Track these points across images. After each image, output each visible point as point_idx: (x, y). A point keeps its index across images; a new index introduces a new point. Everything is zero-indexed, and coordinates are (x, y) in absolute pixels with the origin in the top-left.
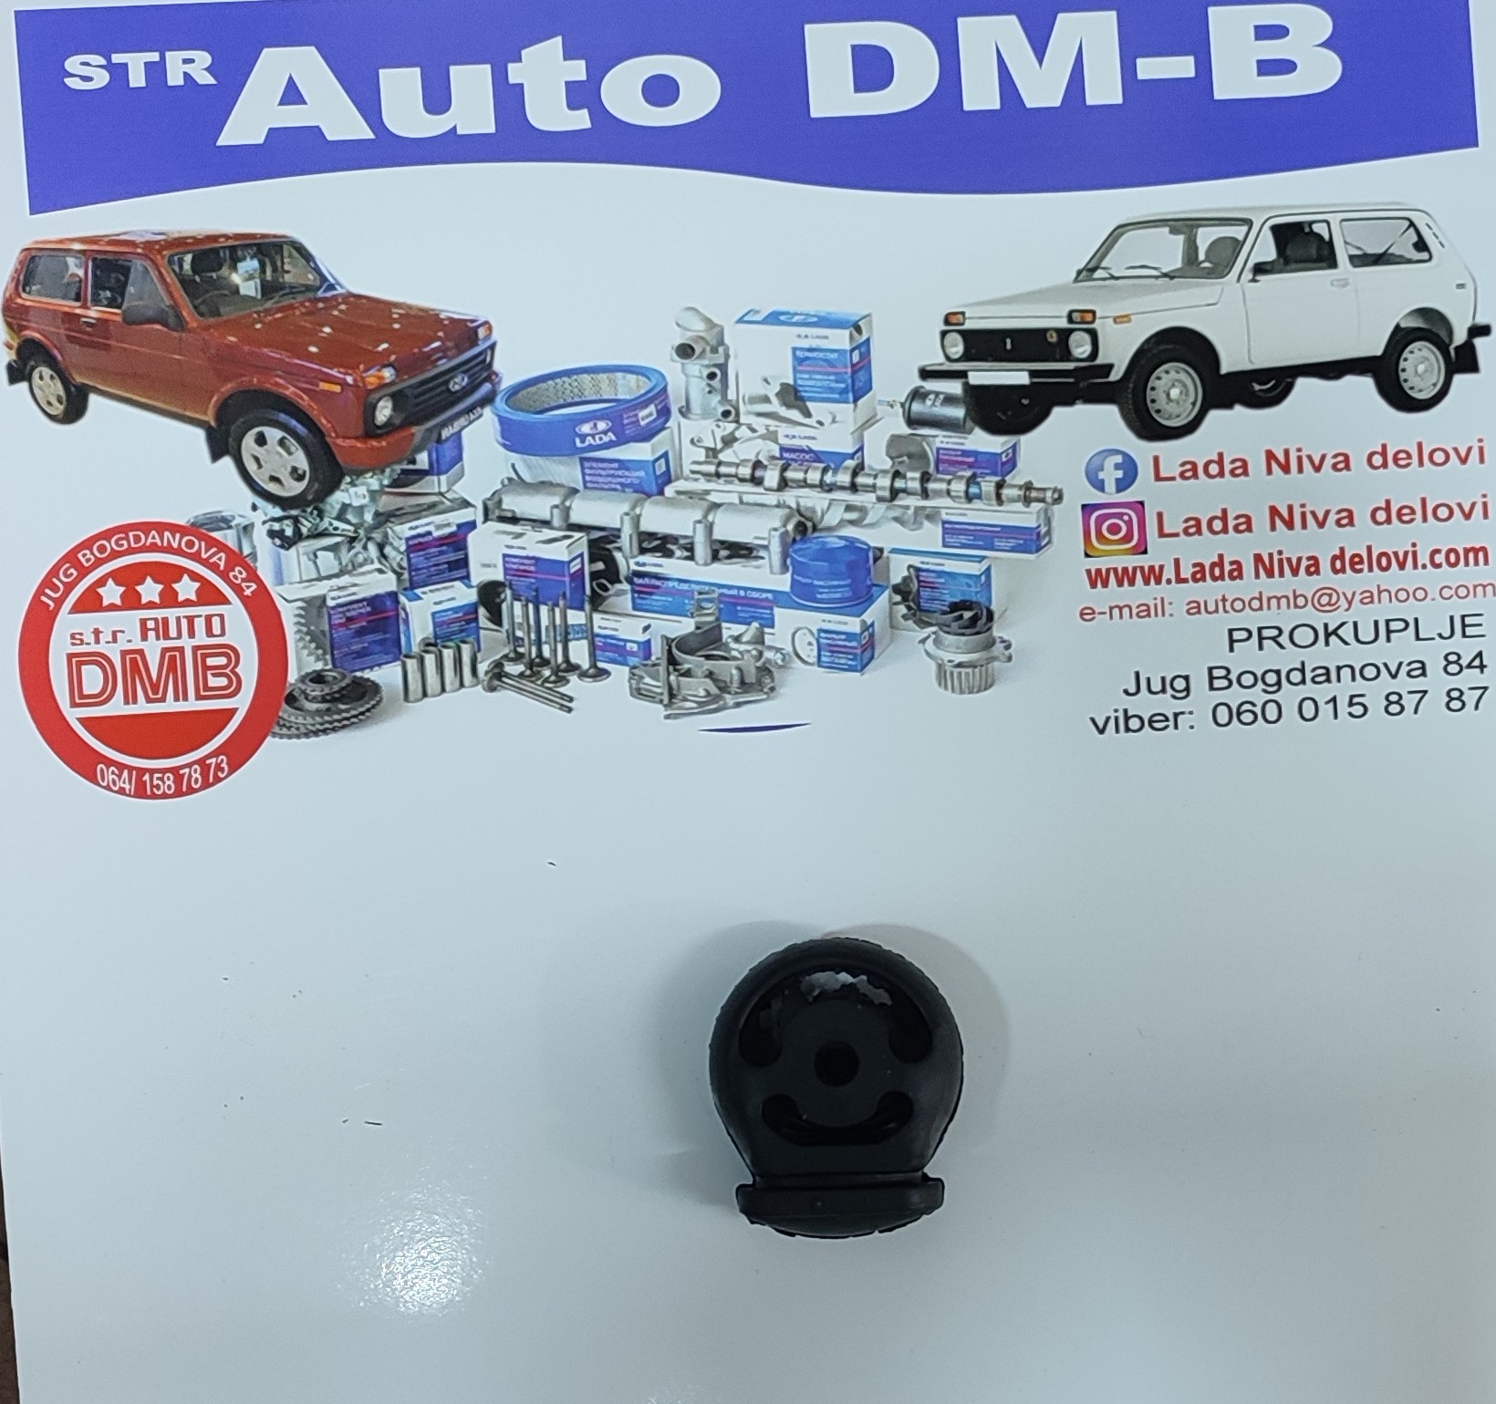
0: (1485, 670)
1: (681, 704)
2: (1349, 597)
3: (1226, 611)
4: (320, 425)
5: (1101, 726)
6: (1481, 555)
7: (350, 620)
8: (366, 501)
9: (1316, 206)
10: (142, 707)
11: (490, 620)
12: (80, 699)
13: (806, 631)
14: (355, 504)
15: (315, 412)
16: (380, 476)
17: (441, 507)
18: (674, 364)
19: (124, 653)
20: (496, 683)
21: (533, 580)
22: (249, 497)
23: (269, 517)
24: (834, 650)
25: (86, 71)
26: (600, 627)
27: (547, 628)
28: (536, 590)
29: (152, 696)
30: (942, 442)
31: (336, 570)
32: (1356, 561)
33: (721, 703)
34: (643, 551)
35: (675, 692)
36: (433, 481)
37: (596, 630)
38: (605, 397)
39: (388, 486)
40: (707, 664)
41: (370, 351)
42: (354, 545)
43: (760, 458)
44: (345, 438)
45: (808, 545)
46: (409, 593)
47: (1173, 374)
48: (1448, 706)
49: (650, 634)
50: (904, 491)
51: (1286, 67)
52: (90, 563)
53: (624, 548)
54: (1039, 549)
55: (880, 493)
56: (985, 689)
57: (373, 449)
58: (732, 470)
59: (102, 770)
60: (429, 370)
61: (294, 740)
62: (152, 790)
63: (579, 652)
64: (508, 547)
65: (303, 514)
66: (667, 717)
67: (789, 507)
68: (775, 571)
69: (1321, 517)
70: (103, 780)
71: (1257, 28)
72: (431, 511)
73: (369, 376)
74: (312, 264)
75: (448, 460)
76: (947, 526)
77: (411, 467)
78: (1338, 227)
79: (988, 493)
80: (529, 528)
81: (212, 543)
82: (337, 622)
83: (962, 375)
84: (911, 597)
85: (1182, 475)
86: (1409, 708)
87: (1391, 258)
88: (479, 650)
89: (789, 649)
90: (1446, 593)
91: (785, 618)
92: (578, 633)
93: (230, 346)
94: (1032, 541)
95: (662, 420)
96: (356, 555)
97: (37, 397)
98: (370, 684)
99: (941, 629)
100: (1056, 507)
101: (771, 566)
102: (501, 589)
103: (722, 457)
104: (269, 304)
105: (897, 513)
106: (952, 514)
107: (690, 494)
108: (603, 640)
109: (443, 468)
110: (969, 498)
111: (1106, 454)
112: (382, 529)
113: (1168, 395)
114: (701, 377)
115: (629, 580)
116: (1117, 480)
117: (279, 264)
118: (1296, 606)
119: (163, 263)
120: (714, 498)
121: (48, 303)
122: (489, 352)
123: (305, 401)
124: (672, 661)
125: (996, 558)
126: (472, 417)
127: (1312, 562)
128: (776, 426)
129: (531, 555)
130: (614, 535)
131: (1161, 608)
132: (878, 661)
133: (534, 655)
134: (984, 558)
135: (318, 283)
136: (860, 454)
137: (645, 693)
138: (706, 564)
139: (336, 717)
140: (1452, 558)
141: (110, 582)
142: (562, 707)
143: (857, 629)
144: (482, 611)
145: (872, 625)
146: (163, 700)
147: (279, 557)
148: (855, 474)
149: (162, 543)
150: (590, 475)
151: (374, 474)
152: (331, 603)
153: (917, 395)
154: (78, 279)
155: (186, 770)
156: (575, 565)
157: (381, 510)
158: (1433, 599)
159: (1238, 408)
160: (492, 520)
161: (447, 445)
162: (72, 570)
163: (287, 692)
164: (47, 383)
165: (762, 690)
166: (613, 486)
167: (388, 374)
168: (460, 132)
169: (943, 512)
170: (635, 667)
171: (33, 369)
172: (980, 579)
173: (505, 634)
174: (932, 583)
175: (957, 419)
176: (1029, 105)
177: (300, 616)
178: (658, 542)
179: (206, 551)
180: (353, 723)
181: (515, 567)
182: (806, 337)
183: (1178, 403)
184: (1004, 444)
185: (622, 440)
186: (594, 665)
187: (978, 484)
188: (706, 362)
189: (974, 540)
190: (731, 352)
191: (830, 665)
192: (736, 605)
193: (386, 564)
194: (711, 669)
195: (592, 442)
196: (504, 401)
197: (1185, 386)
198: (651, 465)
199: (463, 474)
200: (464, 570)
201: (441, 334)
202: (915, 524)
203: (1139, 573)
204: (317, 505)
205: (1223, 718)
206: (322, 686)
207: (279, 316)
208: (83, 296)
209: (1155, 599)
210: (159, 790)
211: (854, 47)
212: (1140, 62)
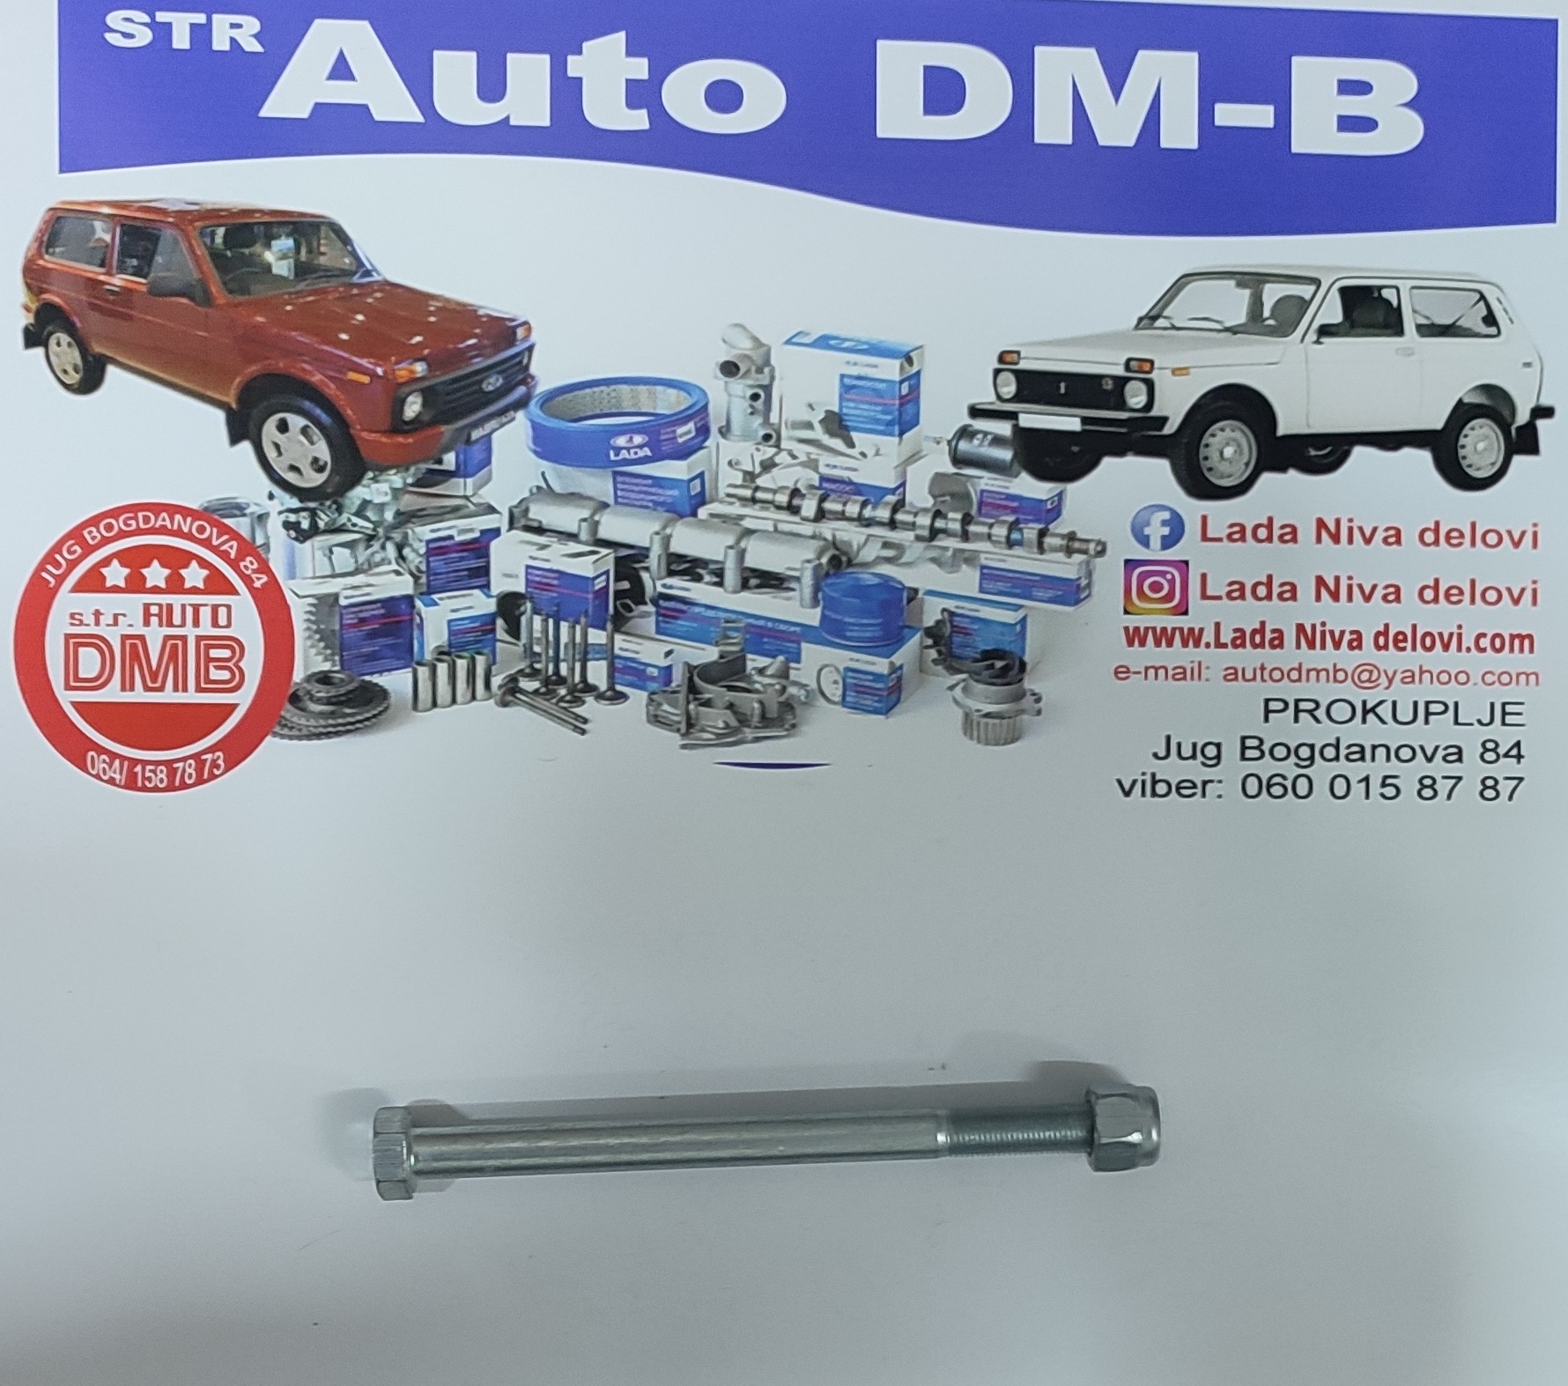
0: (1522, 760)
1: (699, 735)
2: (1390, 675)
3: (1263, 680)
4: (344, 414)
5: (1127, 787)
6: (1527, 642)
7: (363, 621)
8: (388, 499)
9: (1385, 271)
10: (139, 695)
11: (509, 632)
12: (75, 681)
13: (832, 669)
14: (376, 501)
15: (341, 403)
16: (404, 474)
17: (465, 511)
18: (717, 381)
19: (124, 638)
20: (510, 698)
21: (555, 595)
22: (267, 485)
23: (285, 507)
24: (861, 690)
25: (128, 28)
26: (621, 649)
27: (566, 645)
28: (558, 605)
29: (150, 685)
30: (987, 485)
31: (351, 569)
32: (1400, 639)
33: (740, 736)
34: (671, 573)
35: (693, 722)
36: (459, 483)
37: (617, 651)
38: (644, 410)
39: (412, 485)
40: (729, 695)
41: (404, 344)
42: (372, 543)
43: (799, 486)
44: (372, 431)
45: (838, 581)
46: (426, 597)
47: (1228, 433)
48: (1481, 794)
49: (672, 660)
50: (944, 531)
51: (1367, 124)
52: (96, 541)
53: (652, 569)
54: (1077, 602)
55: (919, 532)
56: (1013, 741)
57: (399, 445)
58: (769, 496)
59: (92, 757)
60: (461, 368)
61: (295, 742)
62: (143, 783)
63: (598, 673)
64: (531, 557)
65: (321, 507)
66: (684, 747)
67: (825, 539)
68: (805, 604)
70: (93, 767)
71: (1340, 81)
72: (456, 514)
73: (399, 369)
74: (349, 248)
75: (477, 462)
76: (985, 571)
77: (436, 467)
78: (1407, 294)
79: (1029, 539)
80: (555, 540)
81: (225, 530)
82: (348, 622)
83: (1013, 416)
84: (943, 642)
85: (1229, 536)
86: (1443, 794)
87: (1460, 330)
88: (494, 663)
89: (814, 685)
90: (1489, 678)
91: (813, 654)
92: (598, 653)
93: (257, 326)
95: (701, 438)
96: (373, 554)
97: (53, 364)
98: (378, 689)
99: (971, 677)
100: (1099, 560)
101: (802, 600)
102: (522, 601)
103: (760, 482)
104: (301, 286)
105: (933, 554)
106: (991, 559)
107: (724, 518)
108: (622, 662)
109: (470, 469)
110: (1010, 544)
111: (1154, 509)
112: (402, 529)
113: (1221, 453)
114: (744, 397)
115: (655, 602)
116: (1164, 537)
117: (315, 244)
118: (1335, 680)
119: (194, 234)
120: (748, 523)
121: (71, 267)
122: (526, 354)
123: (331, 390)
124: (692, 689)
125: (1032, 608)
126: (504, 420)
127: (1354, 636)
128: (818, 454)
129: (555, 568)
130: (643, 554)
131: (1198, 672)
132: (905, 704)
133: (550, 672)
134: (1021, 607)
135: (355, 267)
136: (901, 490)
137: (662, 720)
138: (735, 592)
139: (340, 721)
140: (1498, 643)
141: (115, 562)
142: (576, 728)
143: (886, 672)
144: (500, 622)
146: (161, 689)
147: (293, 550)
148: (895, 510)
149: (172, 525)
150: (622, 490)
151: (395, 474)
152: (343, 602)
153: (965, 433)
154: (104, 244)
155: (180, 765)
156: (598, 583)
157: (402, 510)
158: (1475, 684)
159: (1292, 473)
160: (517, 529)
161: (475, 448)
162: (77, 548)
163: (291, 691)
164: (64, 349)
165: (782, 726)
166: (645, 503)
167: (420, 368)
168: (513, 122)
169: (983, 556)
170: (653, 693)
171: (51, 334)
172: (1015, 628)
173: (522, 649)
174: (965, 628)
175: (1004, 461)
176: (1102, 142)
177: (310, 612)
178: (687, 565)
179: (217, 539)
180: (357, 729)
181: (537, 579)
182: (855, 364)
183: (1231, 462)
184: (1051, 490)
185: (657, 457)
186: (611, 687)
187: (1021, 530)
188: (750, 382)
189: (1013, 587)
190: (777, 374)
191: (854, 706)
192: (762, 636)
193: (404, 565)
194: (732, 701)
195: (627, 456)
196: (539, 406)
197: (1239, 446)
198: (685, 484)
199: (488, 479)
200: (485, 579)
201: (478, 331)
202: (952, 566)
203: (1177, 634)
204: (335, 498)
205: (1252, 789)
206: (329, 687)
207: (311, 298)
208: (107, 262)
209: (1192, 662)
210: (150, 782)
211: (926, 68)
212: (1219, 107)
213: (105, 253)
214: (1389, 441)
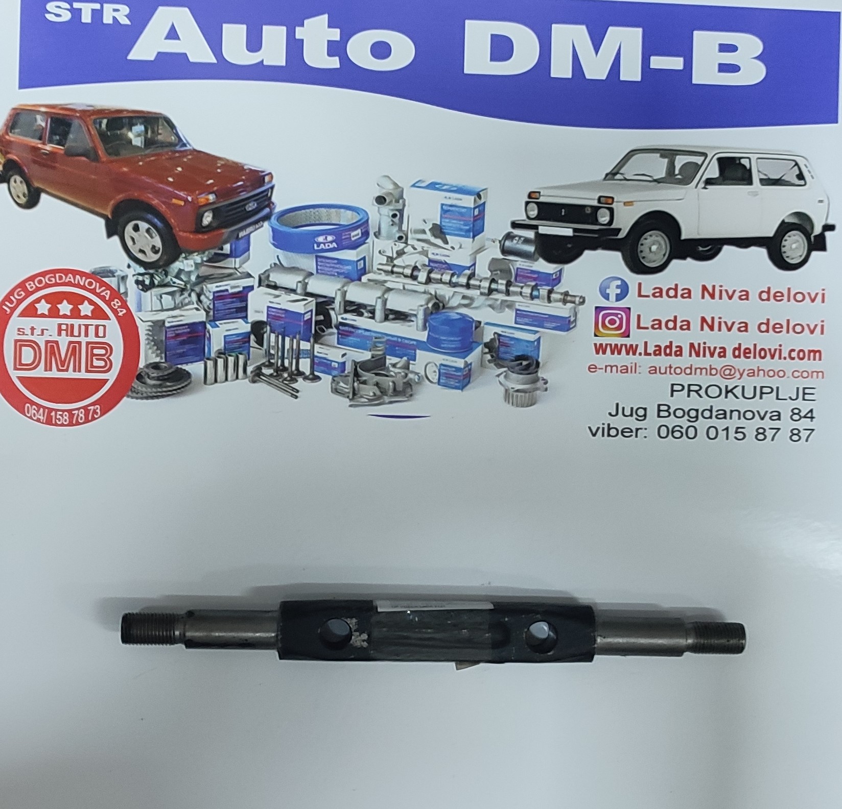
0: (814, 419)
1: (359, 399)
2: (741, 371)
3: (671, 374)
4: (170, 222)
5: (594, 431)
6: (817, 354)
7: (178, 335)
8: (193, 269)
9: (742, 149)
10: (54, 374)
11: (256, 342)
12: (19, 365)
13: (434, 365)
14: (186, 270)
15: (169, 216)
16: (202, 255)
17: (235, 276)
18: (374, 207)
19: (47, 342)
20: (257, 378)
21: (283, 322)
22: (127, 260)
23: (137, 272)
24: (448, 376)
25: (58, 11)
26: (318, 352)
27: (288, 350)
28: (284, 328)
29: (61, 368)
30: (520, 265)
31: (172, 306)
32: (747, 352)
33: (382, 400)
34: (346, 311)
35: (356, 392)
36: (232, 261)
37: (316, 354)
38: (334, 222)
39: (206, 261)
40: (376, 378)
41: (203, 184)
42: (184, 293)
43: (417, 265)
44: (184, 232)
45: (437, 317)
46: (213, 323)
47: (654, 238)
48: (791, 437)
49: (346, 359)
50: (496, 290)
51: (734, 68)
52: (33, 289)
53: (336, 309)
54: (569, 329)
55: (482, 290)
56: (531, 406)
57: (199, 239)
58: (400, 270)
59: (28, 407)
60: (235, 198)
61: (139, 401)
62: (55, 421)
63: (305, 365)
64: (270, 302)
65: (156, 273)
66: (351, 406)
67: (431, 294)
68: (418, 329)
69: (729, 325)
70: (28, 413)
71: (720, 45)
72: (230, 278)
73: (201, 198)
74: (174, 131)
75: (242, 249)
77: (220, 252)
78: (755, 162)
79: (543, 295)
80: (283, 293)
81: (104, 284)
82: (170, 336)
83: (535, 227)
84: (494, 351)
85: (654, 295)
86: (769, 438)
87: (783, 182)
88: (249, 359)
89: (423, 373)
90: (796, 374)
91: (422, 356)
92: (305, 354)
93: (124, 173)
94: (565, 324)
95: (365, 238)
96: (184, 299)
97: (12, 193)
98: (186, 372)
99: (509, 370)
100: (581, 307)
101: (417, 326)
102: (265, 326)
103: (396, 262)
104: (148, 152)
105: (490, 302)
106: (521, 306)
107: (376, 282)
108: (319, 360)
109: (238, 254)
110: (532, 297)
111: (610, 280)
112: (200, 286)
113: (650, 249)
114: (389, 216)
115: (337, 327)
116: (617, 295)
117: (156, 129)
118: (711, 374)
119: (90, 122)
120: (388, 285)
121: (24, 140)
122: (270, 190)
123: (163, 208)
124: (356, 375)
125: (543, 332)
126: (257, 226)
127: (722, 350)
128: (428, 247)
129: (283, 308)
130: (331, 301)
131: (635, 369)
132: (473, 384)
133: (279, 364)
134: (537, 332)
135: (177, 141)
136: (473, 267)
137: (339, 391)
138: (381, 322)
139: (164, 389)
140: (801, 355)
141: (43, 301)
142: (292, 395)
143: (462, 366)
144: (252, 337)
145: (471, 364)
146: (67, 370)
147: (140, 296)
148: (469, 278)
149: (75, 282)
150: (321, 266)
151: (199, 254)
152: (167, 325)
153: (509, 236)
154: (41, 128)
155: (76, 412)
156: (307, 316)
157: (200, 275)
158: (788, 377)
159: (689, 260)
160: (263, 286)
161: (241, 241)
162: (22, 293)
163: (138, 373)
164: (18, 185)
165: (405, 395)
166: (333, 273)
167: (212, 197)
168: (265, 63)
169: (517, 304)
171: (12, 176)
172: (534, 344)
173: (264, 352)
174: (506, 343)
175: (530, 252)
176: (588, 76)
177: (149, 330)
178: (355, 307)
179: (99, 288)
180: (174, 394)
181: (273, 314)
182: (450, 198)
183: (655, 254)
184: (556, 268)
185: (339, 248)
186: (312, 373)
187: (538, 290)
188: (392, 207)
189: (532, 321)
190: (407, 203)
191: (445, 385)
192: (395, 346)
193: (201, 305)
194: (378, 381)
195: (324, 247)
196: (276, 219)
197: (660, 244)
198: (355, 264)
199: (249, 258)
200: (245, 313)
201: (244, 177)
202: (501, 308)
203: (624, 348)
204: (164, 268)
205: (664, 433)
206: (158, 371)
207: (152, 158)
208: (43, 137)
209: (632, 363)
210: (59, 420)
211: (492, 35)
212: (652, 58)
213: (42, 133)
214: (743, 243)
